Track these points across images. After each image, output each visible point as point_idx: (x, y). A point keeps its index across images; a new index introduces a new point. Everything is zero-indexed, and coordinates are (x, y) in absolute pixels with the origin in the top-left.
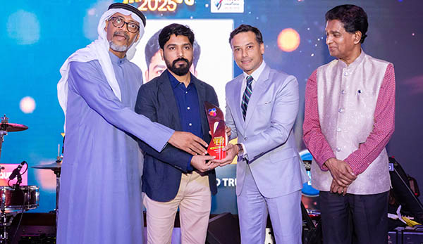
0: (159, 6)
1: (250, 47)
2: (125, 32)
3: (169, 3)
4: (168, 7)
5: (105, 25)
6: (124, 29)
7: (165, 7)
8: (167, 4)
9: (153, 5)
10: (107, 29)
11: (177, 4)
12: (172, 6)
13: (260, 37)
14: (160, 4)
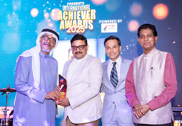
0: (76, 30)
1: (115, 47)
2: (49, 43)
3: (81, 29)
4: (81, 30)
5: (40, 39)
6: (49, 41)
7: (79, 31)
8: (80, 29)
9: (74, 30)
10: (41, 41)
11: (85, 29)
12: (82, 30)
13: (119, 42)
14: (77, 29)
